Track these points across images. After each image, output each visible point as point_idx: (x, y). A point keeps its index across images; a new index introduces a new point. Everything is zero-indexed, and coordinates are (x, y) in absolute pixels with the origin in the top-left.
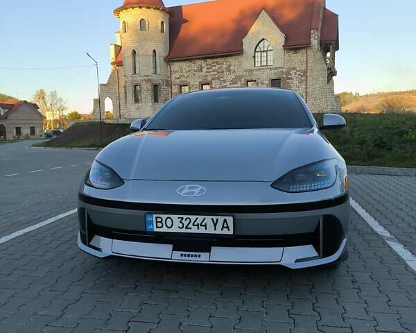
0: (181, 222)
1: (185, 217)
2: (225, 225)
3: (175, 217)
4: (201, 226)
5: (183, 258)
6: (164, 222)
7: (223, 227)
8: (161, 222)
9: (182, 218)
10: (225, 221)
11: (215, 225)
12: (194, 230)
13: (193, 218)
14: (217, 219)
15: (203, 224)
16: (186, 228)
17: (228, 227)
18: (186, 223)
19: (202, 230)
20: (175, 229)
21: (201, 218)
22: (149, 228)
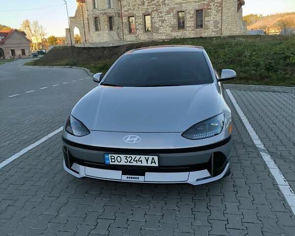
0: (126, 159)
1: (128, 156)
2: (153, 161)
3: (122, 156)
4: (139, 161)
5: (128, 179)
6: (116, 159)
7: (152, 162)
8: (114, 159)
9: (127, 157)
10: (153, 158)
11: (147, 161)
12: (134, 164)
13: (133, 157)
14: (148, 158)
15: (140, 160)
16: (130, 162)
17: (155, 162)
18: (129, 160)
19: (139, 164)
20: (123, 163)
21: (138, 157)
22: (107, 162)
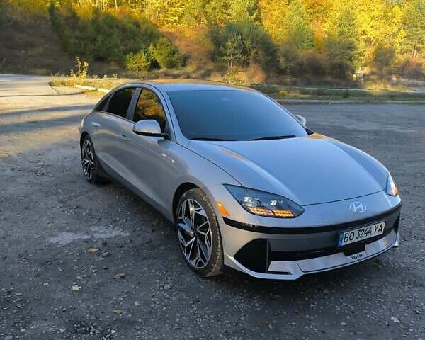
3: (356, 231)
4: (369, 233)
5: (354, 260)
8: (347, 237)
9: (360, 231)
10: (381, 225)
11: (375, 230)
12: (365, 237)
13: (365, 228)
16: (360, 237)
17: (381, 230)
18: (361, 233)
19: (369, 236)
20: (355, 240)
21: (369, 228)
22: (339, 244)
